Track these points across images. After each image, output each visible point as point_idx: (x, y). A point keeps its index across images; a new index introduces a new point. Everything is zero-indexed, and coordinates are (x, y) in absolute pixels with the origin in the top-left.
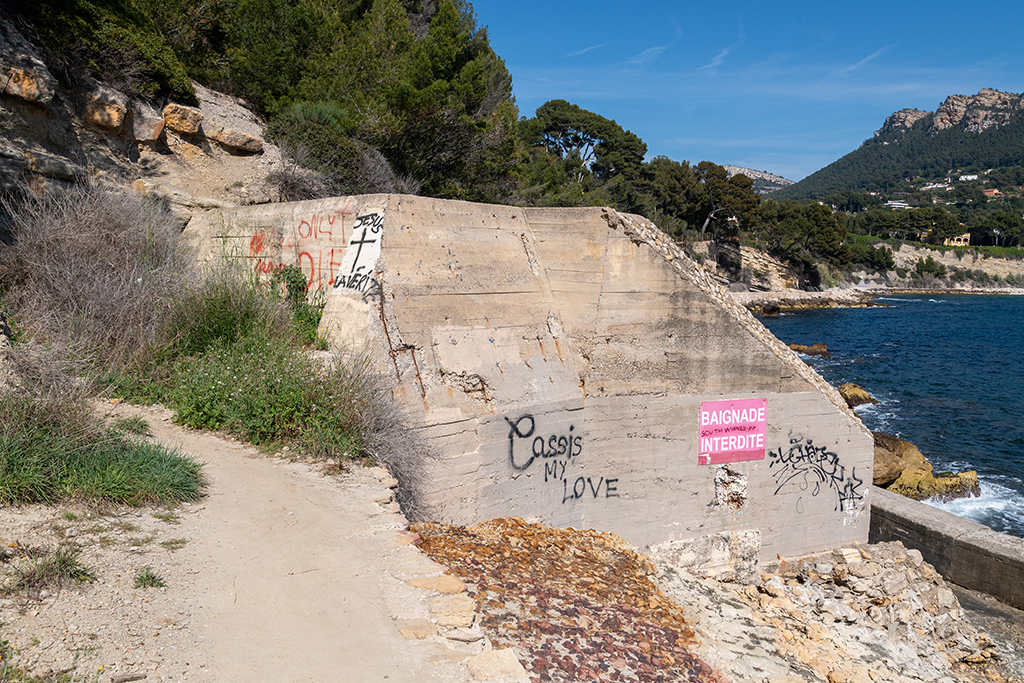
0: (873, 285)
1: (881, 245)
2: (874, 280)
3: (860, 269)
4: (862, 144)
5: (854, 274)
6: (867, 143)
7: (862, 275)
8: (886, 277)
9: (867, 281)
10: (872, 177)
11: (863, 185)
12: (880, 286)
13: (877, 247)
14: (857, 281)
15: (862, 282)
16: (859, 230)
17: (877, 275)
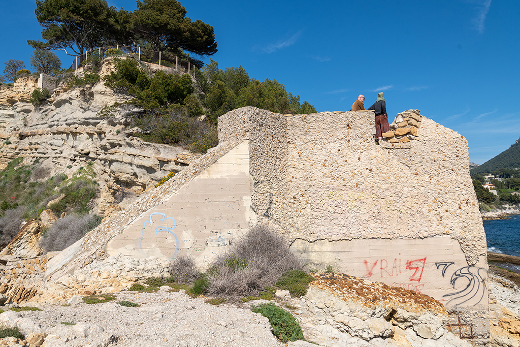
0: (513, 210)
1: (514, 193)
2: (513, 208)
3: (506, 204)
4: (510, 146)
5: (503, 206)
6: (512, 146)
7: (507, 206)
8: (518, 206)
9: (509, 208)
10: (515, 161)
11: (512, 165)
12: (516, 211)
13: (513, 194)
14: (505, 209)
15: (507, 209)
16: (505, 187)
17: (514, 206)
